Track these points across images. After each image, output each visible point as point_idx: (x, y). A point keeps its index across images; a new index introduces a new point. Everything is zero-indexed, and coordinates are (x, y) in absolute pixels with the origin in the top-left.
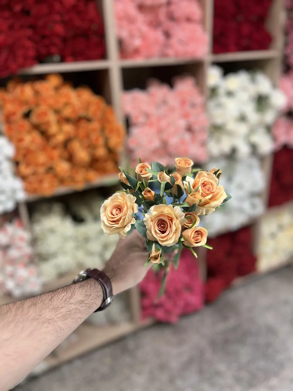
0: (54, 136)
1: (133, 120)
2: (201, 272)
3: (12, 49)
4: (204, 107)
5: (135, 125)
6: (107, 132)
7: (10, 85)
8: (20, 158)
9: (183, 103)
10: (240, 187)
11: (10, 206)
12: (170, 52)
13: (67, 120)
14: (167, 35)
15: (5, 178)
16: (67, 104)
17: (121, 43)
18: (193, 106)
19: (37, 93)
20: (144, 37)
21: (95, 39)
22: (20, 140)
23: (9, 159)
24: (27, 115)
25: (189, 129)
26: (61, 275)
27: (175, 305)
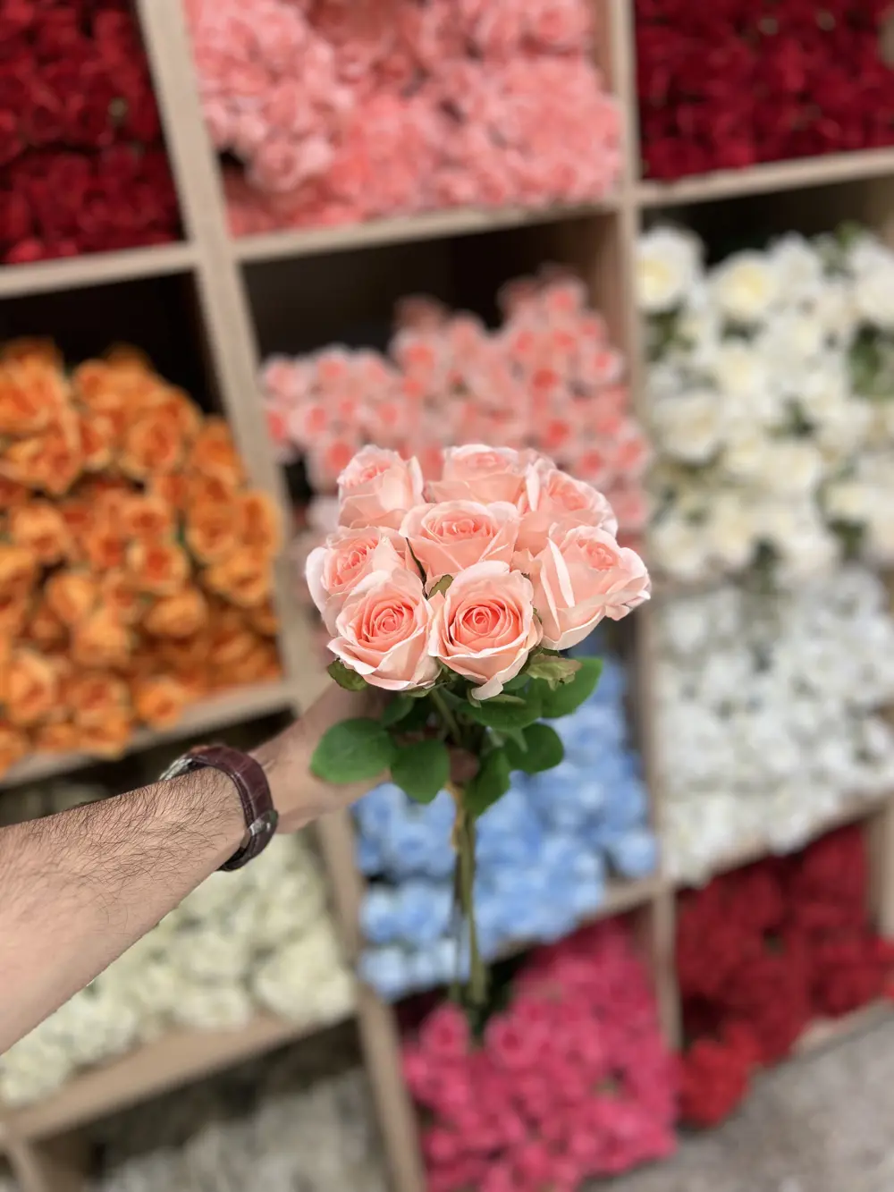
1: (318, 474)
6: (195, 537)
9: (543, 380)
10: (803, 689)
12: (464, 187)
13: (39, 495)
14: (452, 114)
17: (231, 162)
18: (580, 392)
26: (84, 1070)
27: (560, 1147)
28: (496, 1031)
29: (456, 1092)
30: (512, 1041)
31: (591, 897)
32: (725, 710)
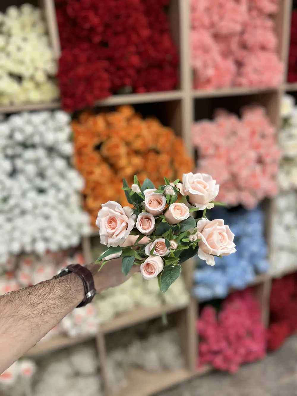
0: (123, 169)
1: (202, 151)
2: (264, 315)
3: (89, 81)
4: (276, 138)
5: (204, 157)
6: (176, 165)
7: (83, 117)
8: (89, 192)
9: (253, 133)
11: (74, 241)
12: (244, 81)
13: (137, 152)
14: (239, 64)
15: (72, 212)
16: (138, 136)
17: (195, 73)
18: (263, 136)
19: (109, 124)
20: (216, 67)
21: (168, 69)
22: (91, 173)
23: (78, 192)
24: (98, 148)
25: (260, 161)
26: (118, 315)
27: (236, 352)
28: (223, 315)
29: (211, 332)
30: (226, 318)
31: (250, 278)
32: (288, 228)
